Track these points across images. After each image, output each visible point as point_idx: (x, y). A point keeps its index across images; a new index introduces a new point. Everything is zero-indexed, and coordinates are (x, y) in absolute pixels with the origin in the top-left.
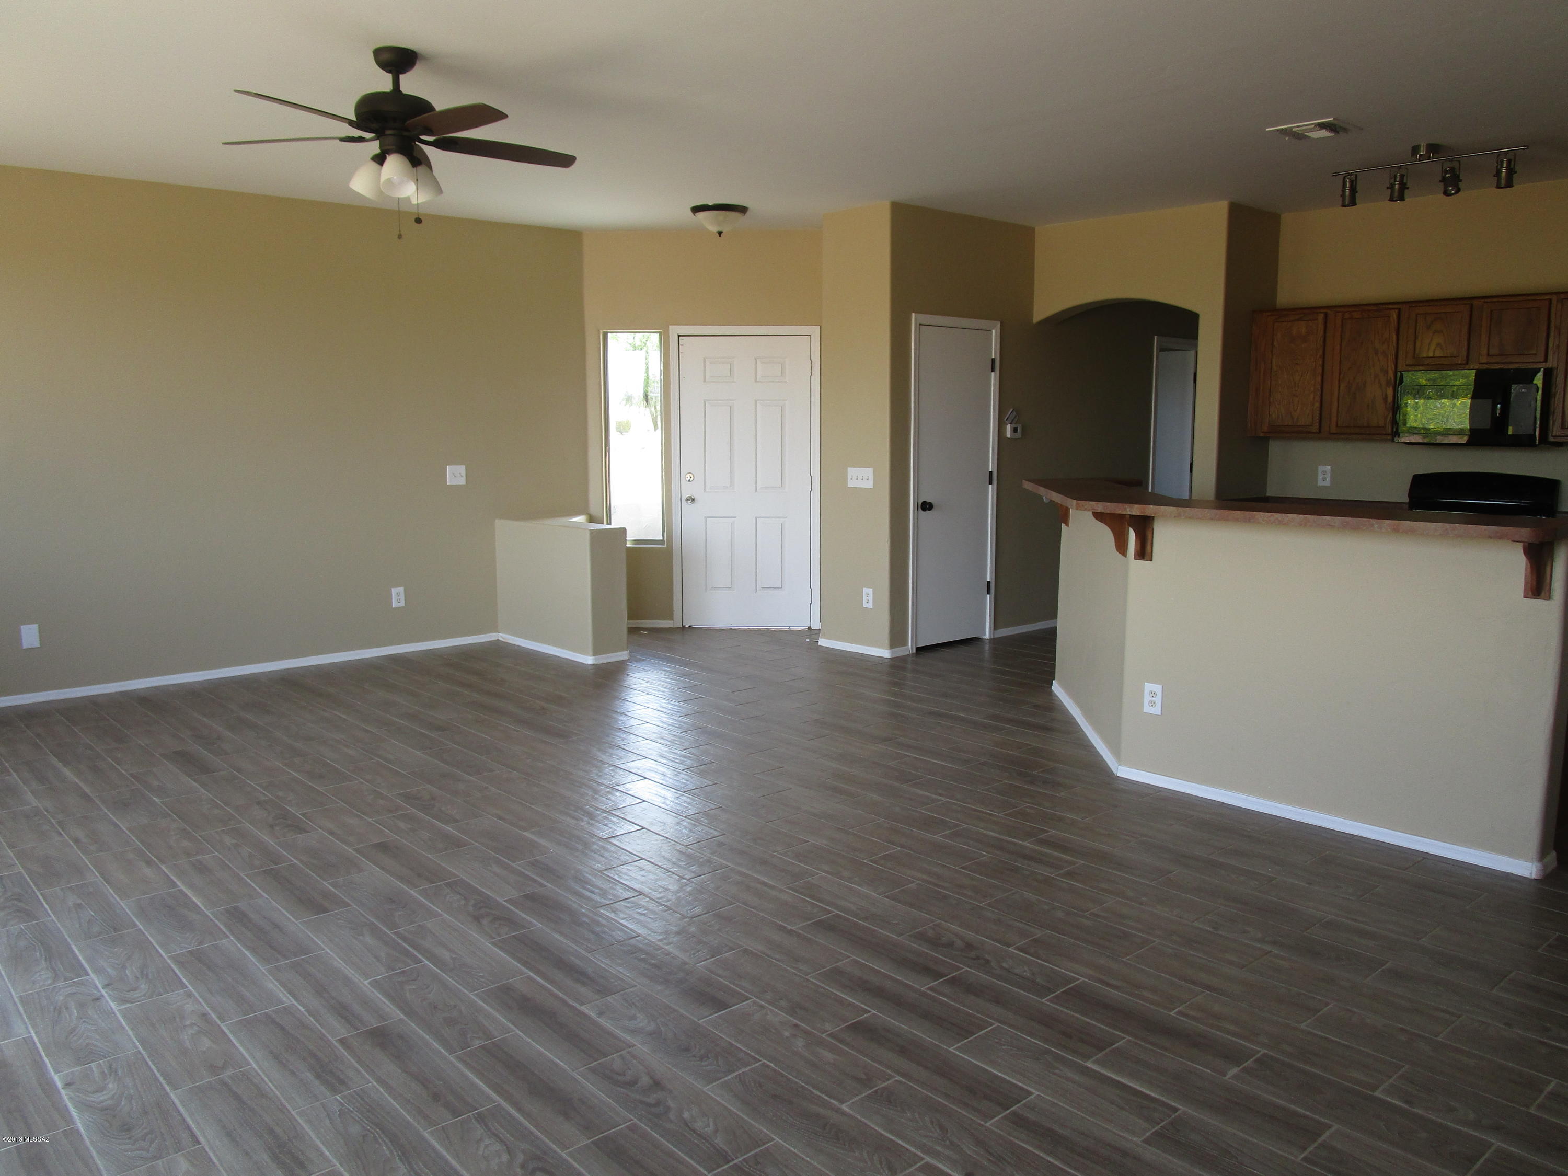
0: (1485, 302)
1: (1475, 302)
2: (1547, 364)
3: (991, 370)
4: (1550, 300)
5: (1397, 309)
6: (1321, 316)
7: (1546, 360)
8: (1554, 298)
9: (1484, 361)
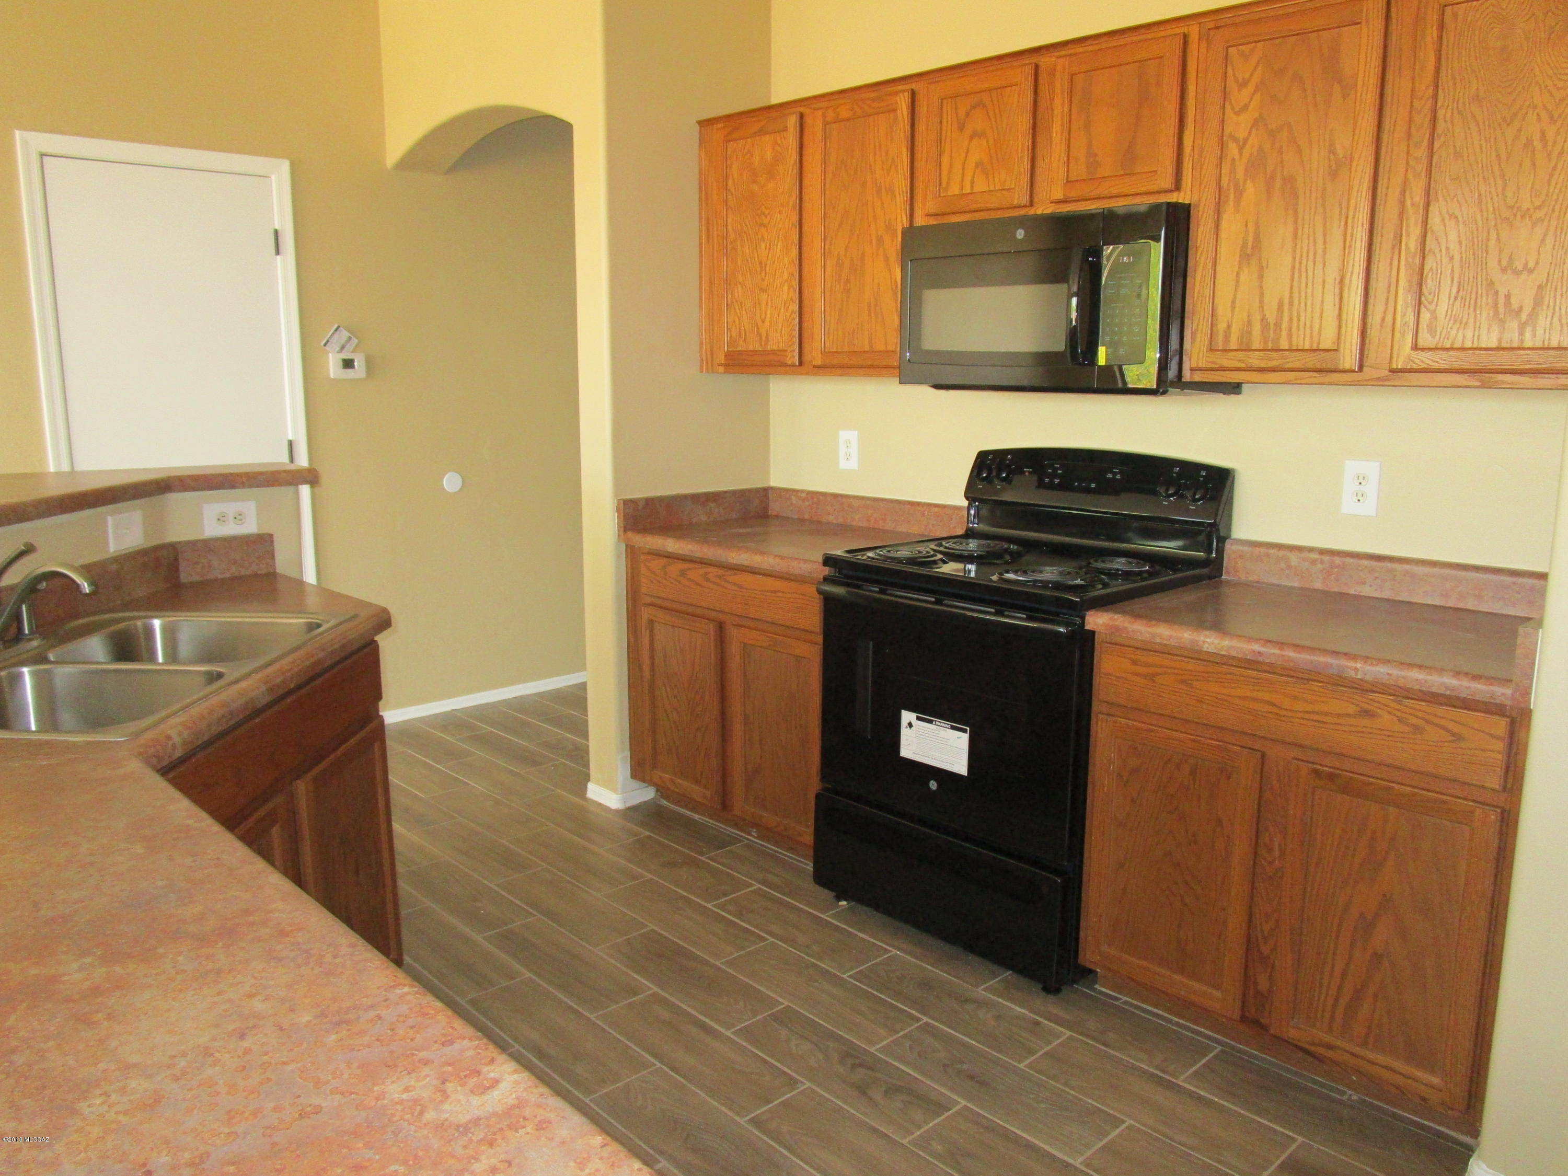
0: (1058, 57)
1: (1045, 61)
2: (1182, 194)
3: (274, 252)
4: (1185, 38)
5: (907, 91)
6: (792, 121)
7: (1178, 187)
8: (1194, 31)
9: (1059, 195)
